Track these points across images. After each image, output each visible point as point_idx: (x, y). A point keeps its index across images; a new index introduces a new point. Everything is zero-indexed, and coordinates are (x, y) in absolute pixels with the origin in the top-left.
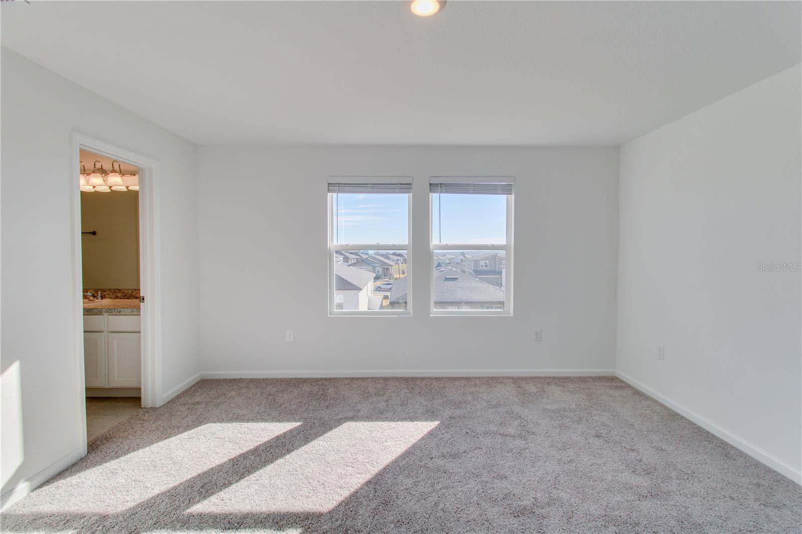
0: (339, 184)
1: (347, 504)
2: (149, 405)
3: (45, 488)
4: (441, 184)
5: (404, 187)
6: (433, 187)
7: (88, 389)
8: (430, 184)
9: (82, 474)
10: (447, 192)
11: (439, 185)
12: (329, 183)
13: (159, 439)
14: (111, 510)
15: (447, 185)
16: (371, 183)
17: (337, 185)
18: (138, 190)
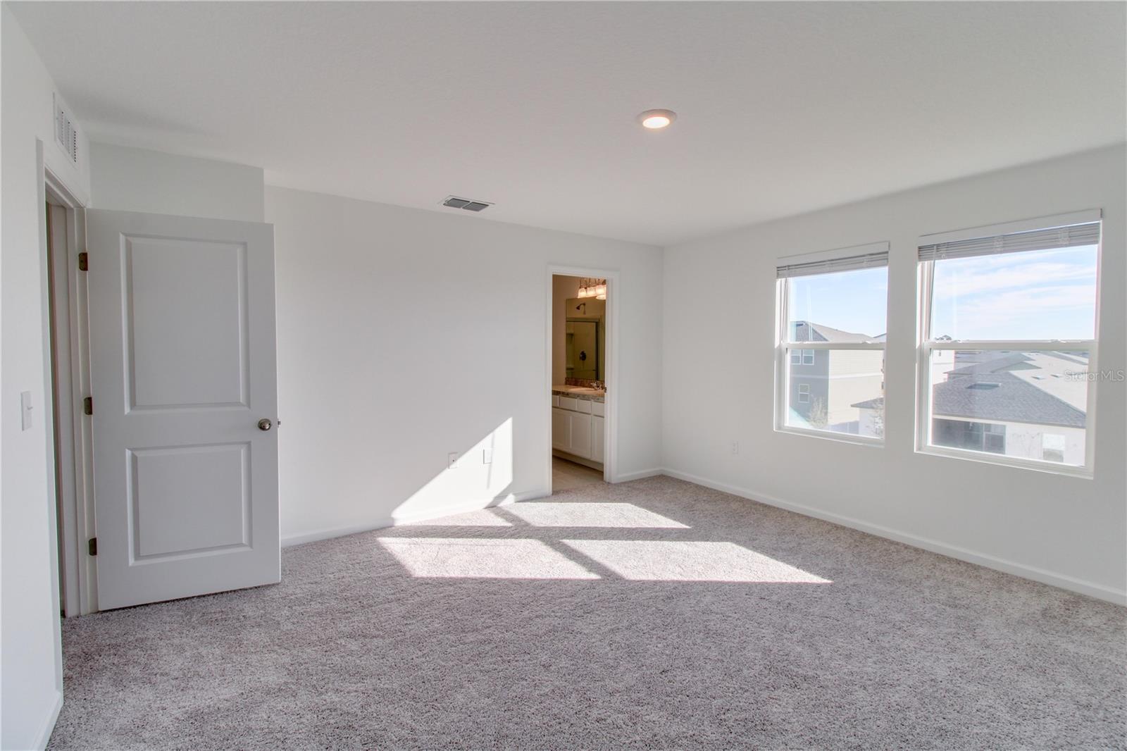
0: (789, 266)
1: (643, 583)
2: (607, 481)
3: (521, 503)
4: (938, 245)
5: (877, 258)
6: (925, 252)
7: (554, 450)
8: (920, 248)
9: (539, 504)
10: (949, 256)
11: (935, 247)
12: (779, 266)
13: (591, 501)
14: (533, 524)
15: (948, 245)
16: (830, 258)
17: (786, 268)
18: (605, 298)
